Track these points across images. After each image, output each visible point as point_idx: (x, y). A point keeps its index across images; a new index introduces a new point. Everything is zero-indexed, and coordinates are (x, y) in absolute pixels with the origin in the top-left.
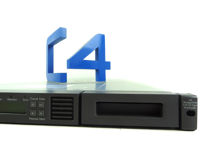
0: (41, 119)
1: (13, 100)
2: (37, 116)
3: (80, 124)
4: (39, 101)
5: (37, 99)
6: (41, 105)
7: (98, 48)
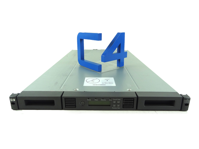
0: (118, 108)
1: (104, 100)
2: (116, 107)
3: (137, 109)
4: (117, 100)
5: (116, 100)
6: (119, 102)
7: (120, 44)
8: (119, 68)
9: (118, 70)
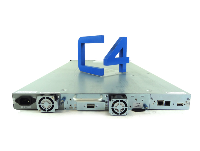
7: (122, 48)
8: (121, 73)
9: (120, 75)
